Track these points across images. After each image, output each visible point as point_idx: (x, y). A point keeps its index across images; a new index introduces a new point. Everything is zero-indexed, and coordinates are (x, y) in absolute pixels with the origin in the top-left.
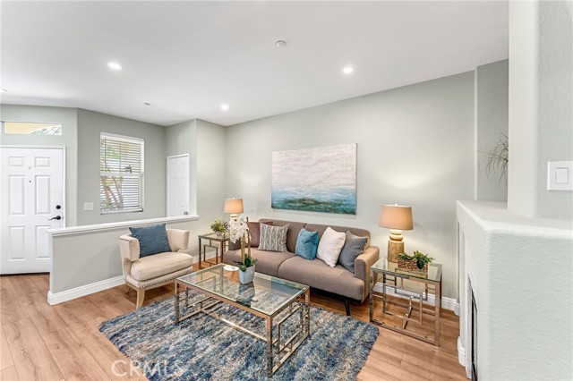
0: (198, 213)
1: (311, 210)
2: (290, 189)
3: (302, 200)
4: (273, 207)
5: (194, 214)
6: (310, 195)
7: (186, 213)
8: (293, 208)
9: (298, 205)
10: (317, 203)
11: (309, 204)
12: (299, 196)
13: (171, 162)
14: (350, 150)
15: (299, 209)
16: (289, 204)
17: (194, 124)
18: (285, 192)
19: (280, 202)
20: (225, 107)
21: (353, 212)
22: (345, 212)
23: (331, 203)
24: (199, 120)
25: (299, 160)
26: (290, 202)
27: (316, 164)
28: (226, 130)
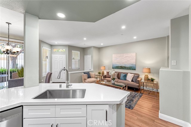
0: (94, 69)
1: (124, 69)
2: (118, 64)
3: (121, 67)
4: (113, 68)
5: (93, 70)
6: (123, 65)
7: (90, 70)
8: (119, 69)
9: (120, 68)
10: (125, 67)
11: (123, 68)
12: (120, 65)
13: (85, 57)
14: (134, 54)
15: (120, 69)
16: (117, 67)
17: (93, 48)
18: (116, 65)
19: (115, 67)
20: (102, 44)
21: (135, 70)
22: (133, 69)
23: (129, 67)
24: (94, 47)
25: (120, 57)
26: (118, 67)
27: (125, 58)
28: (99, 49)
